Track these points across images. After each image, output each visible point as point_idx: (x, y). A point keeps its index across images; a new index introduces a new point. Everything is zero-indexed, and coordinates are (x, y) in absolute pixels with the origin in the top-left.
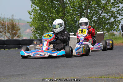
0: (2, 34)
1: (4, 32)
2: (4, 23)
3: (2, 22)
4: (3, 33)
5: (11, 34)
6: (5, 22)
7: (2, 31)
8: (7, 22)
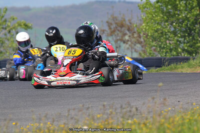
0: (127, 46)
1: (131, 41)
2: (131, 26)
3: (129, 24)
4: (129, 43)
5: (142, 47)
6: (134, 24)
7: (128, 41)
8: (137, 23)
